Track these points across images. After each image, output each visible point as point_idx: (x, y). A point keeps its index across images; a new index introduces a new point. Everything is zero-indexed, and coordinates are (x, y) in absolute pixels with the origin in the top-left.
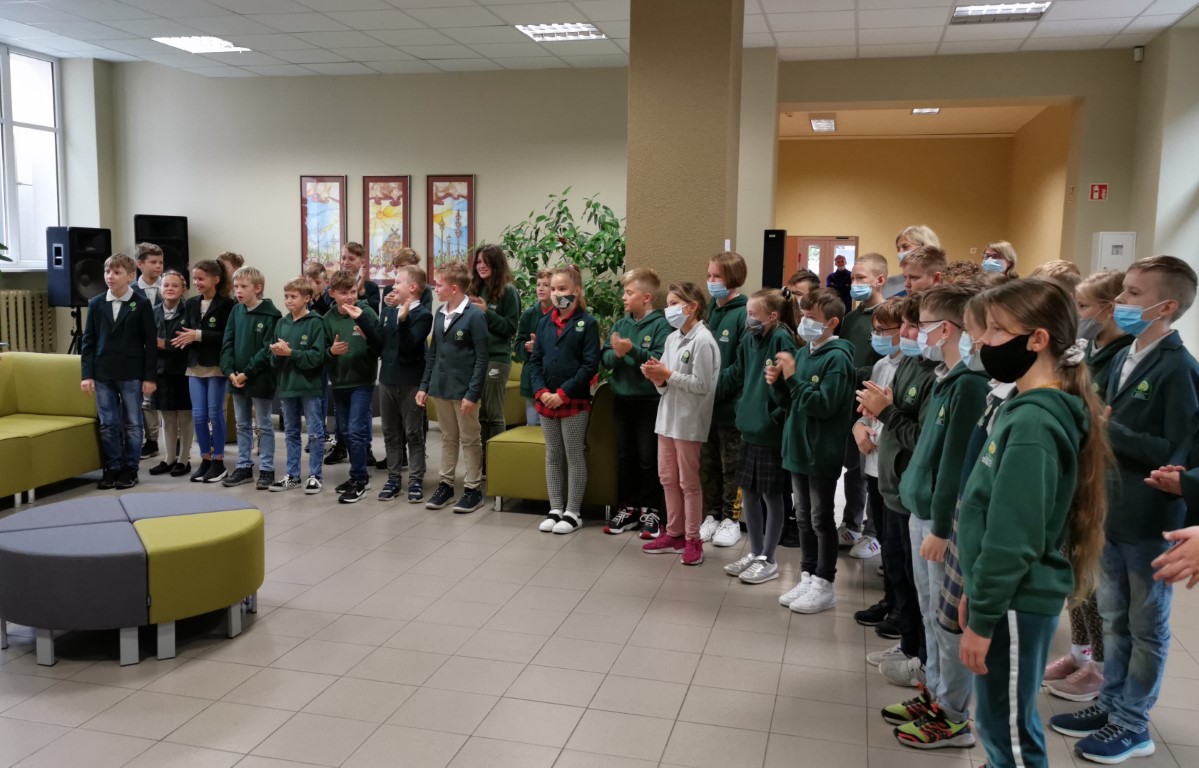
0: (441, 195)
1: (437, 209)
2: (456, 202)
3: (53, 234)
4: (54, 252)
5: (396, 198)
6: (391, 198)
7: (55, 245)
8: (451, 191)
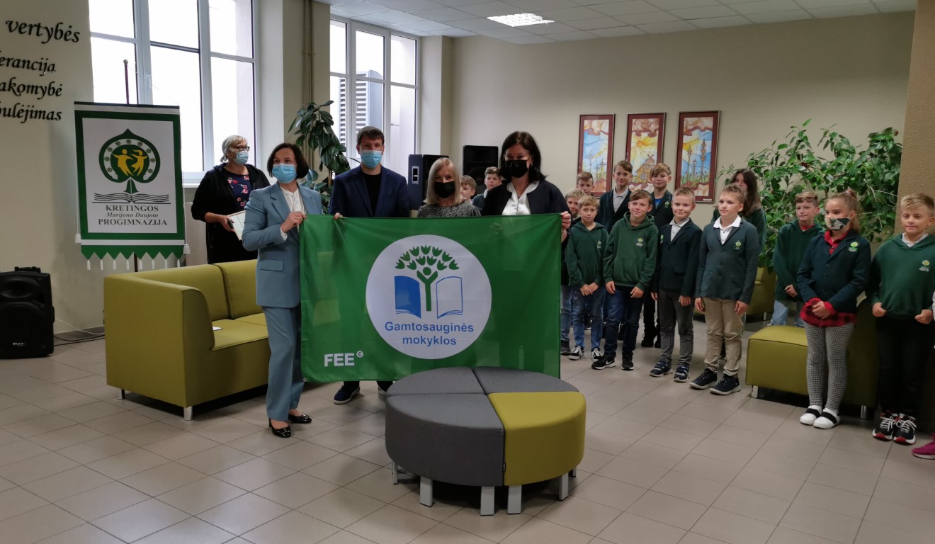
0: (691, 127)
1: (686, 139)
2: (703, 133)
3: (413, 159)
4: (413, 172)
5: (652, 130)
6: (649, 131)
7: (414, 167)
8: (699, 125)
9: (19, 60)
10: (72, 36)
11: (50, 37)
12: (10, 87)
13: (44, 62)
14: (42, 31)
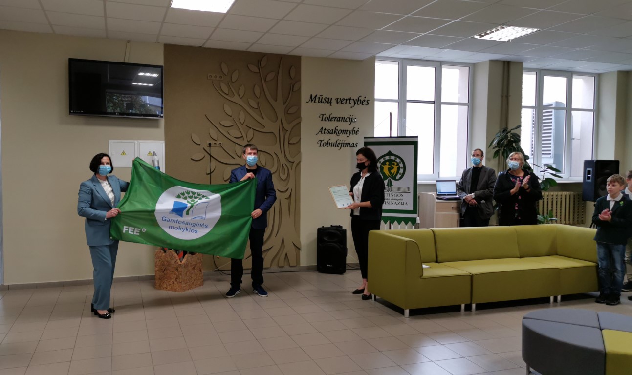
3: (587, 163)
4: (587, 173)
7: (588, 169)
9: (340, 118)
10: (365, 102)
11: (355, 104)
12: (335, 132)
13: (351, 117)
14: (352, 101)
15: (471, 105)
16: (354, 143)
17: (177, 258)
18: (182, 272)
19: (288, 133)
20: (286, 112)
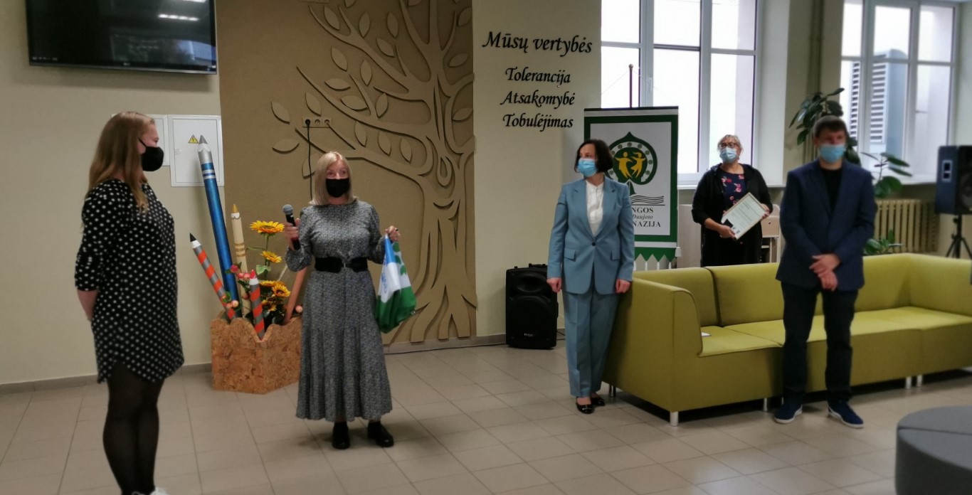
3: (944, 152)
4: (942, 168)
7: (945, 161)
9: (542, 74)
10: (585, 48)
11: (567, 50)
12: (533, 99)
13: (561, 73)
14: (562, 45)
15: (760, 54)
16: (566, 120)
17: (253, 332)
18: (262, 356)
19: (451, 101)
20: (447, 64)
